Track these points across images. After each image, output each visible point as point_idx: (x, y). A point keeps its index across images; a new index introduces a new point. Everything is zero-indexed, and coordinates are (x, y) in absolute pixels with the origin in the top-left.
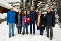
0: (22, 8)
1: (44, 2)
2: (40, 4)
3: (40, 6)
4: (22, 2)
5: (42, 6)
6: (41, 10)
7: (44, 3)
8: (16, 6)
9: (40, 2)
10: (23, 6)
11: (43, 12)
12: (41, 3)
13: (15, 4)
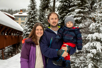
0: (32, 22)
1: (85, 9)
4: (33, 9)
8: (20, 19)
9: (73, 10)
12: (77, 10)
13: (17, 14)
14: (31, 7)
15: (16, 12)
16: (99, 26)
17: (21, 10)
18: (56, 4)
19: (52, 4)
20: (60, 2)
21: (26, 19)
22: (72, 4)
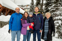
1: (58, 4)
2: (52, 7)
3: (52, 9)
4: (32, 5)
5: (54, 9)
6: (53, 14)
7: (57, 6)
8: (26, 9)
9: (52, 5)
10: (33, 9)
11: (56, 16)
14: (32, 4)
15: (25, 6)
16: (61, 13)
17: (27, 5)
18: (44, 2)
19: (41, 2)
20: (46, 1)
21: (29, 9)
22: (51, 2)
